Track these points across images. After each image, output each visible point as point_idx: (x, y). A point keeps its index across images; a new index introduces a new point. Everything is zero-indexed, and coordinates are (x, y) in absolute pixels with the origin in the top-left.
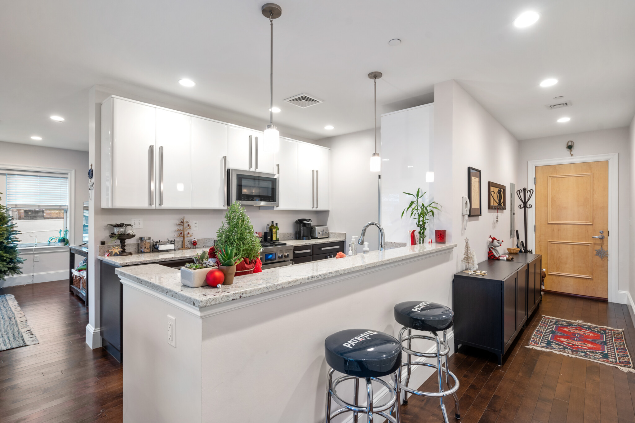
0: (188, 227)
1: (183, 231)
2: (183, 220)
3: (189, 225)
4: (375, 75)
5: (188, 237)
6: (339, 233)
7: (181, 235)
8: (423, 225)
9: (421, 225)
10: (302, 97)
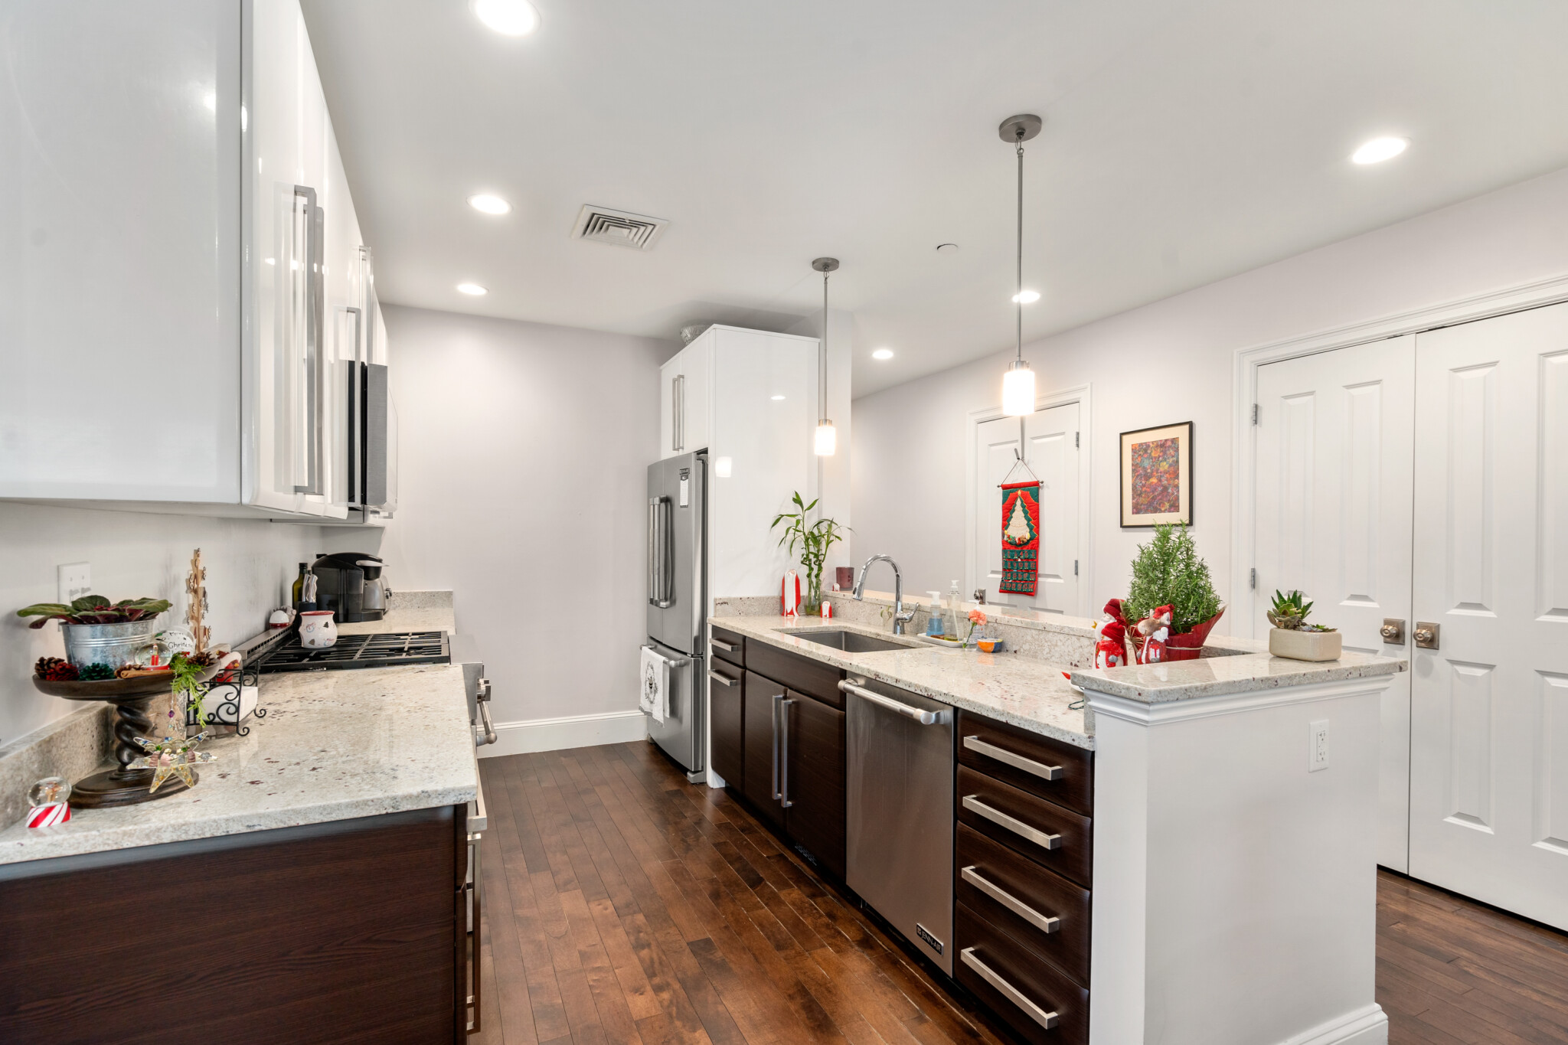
1: (198, 620)
2: (197, 567)
4: (826, 265)
6: (429, 593)
8: (813, 560)
9: (810, 560)
10: (644, 224)
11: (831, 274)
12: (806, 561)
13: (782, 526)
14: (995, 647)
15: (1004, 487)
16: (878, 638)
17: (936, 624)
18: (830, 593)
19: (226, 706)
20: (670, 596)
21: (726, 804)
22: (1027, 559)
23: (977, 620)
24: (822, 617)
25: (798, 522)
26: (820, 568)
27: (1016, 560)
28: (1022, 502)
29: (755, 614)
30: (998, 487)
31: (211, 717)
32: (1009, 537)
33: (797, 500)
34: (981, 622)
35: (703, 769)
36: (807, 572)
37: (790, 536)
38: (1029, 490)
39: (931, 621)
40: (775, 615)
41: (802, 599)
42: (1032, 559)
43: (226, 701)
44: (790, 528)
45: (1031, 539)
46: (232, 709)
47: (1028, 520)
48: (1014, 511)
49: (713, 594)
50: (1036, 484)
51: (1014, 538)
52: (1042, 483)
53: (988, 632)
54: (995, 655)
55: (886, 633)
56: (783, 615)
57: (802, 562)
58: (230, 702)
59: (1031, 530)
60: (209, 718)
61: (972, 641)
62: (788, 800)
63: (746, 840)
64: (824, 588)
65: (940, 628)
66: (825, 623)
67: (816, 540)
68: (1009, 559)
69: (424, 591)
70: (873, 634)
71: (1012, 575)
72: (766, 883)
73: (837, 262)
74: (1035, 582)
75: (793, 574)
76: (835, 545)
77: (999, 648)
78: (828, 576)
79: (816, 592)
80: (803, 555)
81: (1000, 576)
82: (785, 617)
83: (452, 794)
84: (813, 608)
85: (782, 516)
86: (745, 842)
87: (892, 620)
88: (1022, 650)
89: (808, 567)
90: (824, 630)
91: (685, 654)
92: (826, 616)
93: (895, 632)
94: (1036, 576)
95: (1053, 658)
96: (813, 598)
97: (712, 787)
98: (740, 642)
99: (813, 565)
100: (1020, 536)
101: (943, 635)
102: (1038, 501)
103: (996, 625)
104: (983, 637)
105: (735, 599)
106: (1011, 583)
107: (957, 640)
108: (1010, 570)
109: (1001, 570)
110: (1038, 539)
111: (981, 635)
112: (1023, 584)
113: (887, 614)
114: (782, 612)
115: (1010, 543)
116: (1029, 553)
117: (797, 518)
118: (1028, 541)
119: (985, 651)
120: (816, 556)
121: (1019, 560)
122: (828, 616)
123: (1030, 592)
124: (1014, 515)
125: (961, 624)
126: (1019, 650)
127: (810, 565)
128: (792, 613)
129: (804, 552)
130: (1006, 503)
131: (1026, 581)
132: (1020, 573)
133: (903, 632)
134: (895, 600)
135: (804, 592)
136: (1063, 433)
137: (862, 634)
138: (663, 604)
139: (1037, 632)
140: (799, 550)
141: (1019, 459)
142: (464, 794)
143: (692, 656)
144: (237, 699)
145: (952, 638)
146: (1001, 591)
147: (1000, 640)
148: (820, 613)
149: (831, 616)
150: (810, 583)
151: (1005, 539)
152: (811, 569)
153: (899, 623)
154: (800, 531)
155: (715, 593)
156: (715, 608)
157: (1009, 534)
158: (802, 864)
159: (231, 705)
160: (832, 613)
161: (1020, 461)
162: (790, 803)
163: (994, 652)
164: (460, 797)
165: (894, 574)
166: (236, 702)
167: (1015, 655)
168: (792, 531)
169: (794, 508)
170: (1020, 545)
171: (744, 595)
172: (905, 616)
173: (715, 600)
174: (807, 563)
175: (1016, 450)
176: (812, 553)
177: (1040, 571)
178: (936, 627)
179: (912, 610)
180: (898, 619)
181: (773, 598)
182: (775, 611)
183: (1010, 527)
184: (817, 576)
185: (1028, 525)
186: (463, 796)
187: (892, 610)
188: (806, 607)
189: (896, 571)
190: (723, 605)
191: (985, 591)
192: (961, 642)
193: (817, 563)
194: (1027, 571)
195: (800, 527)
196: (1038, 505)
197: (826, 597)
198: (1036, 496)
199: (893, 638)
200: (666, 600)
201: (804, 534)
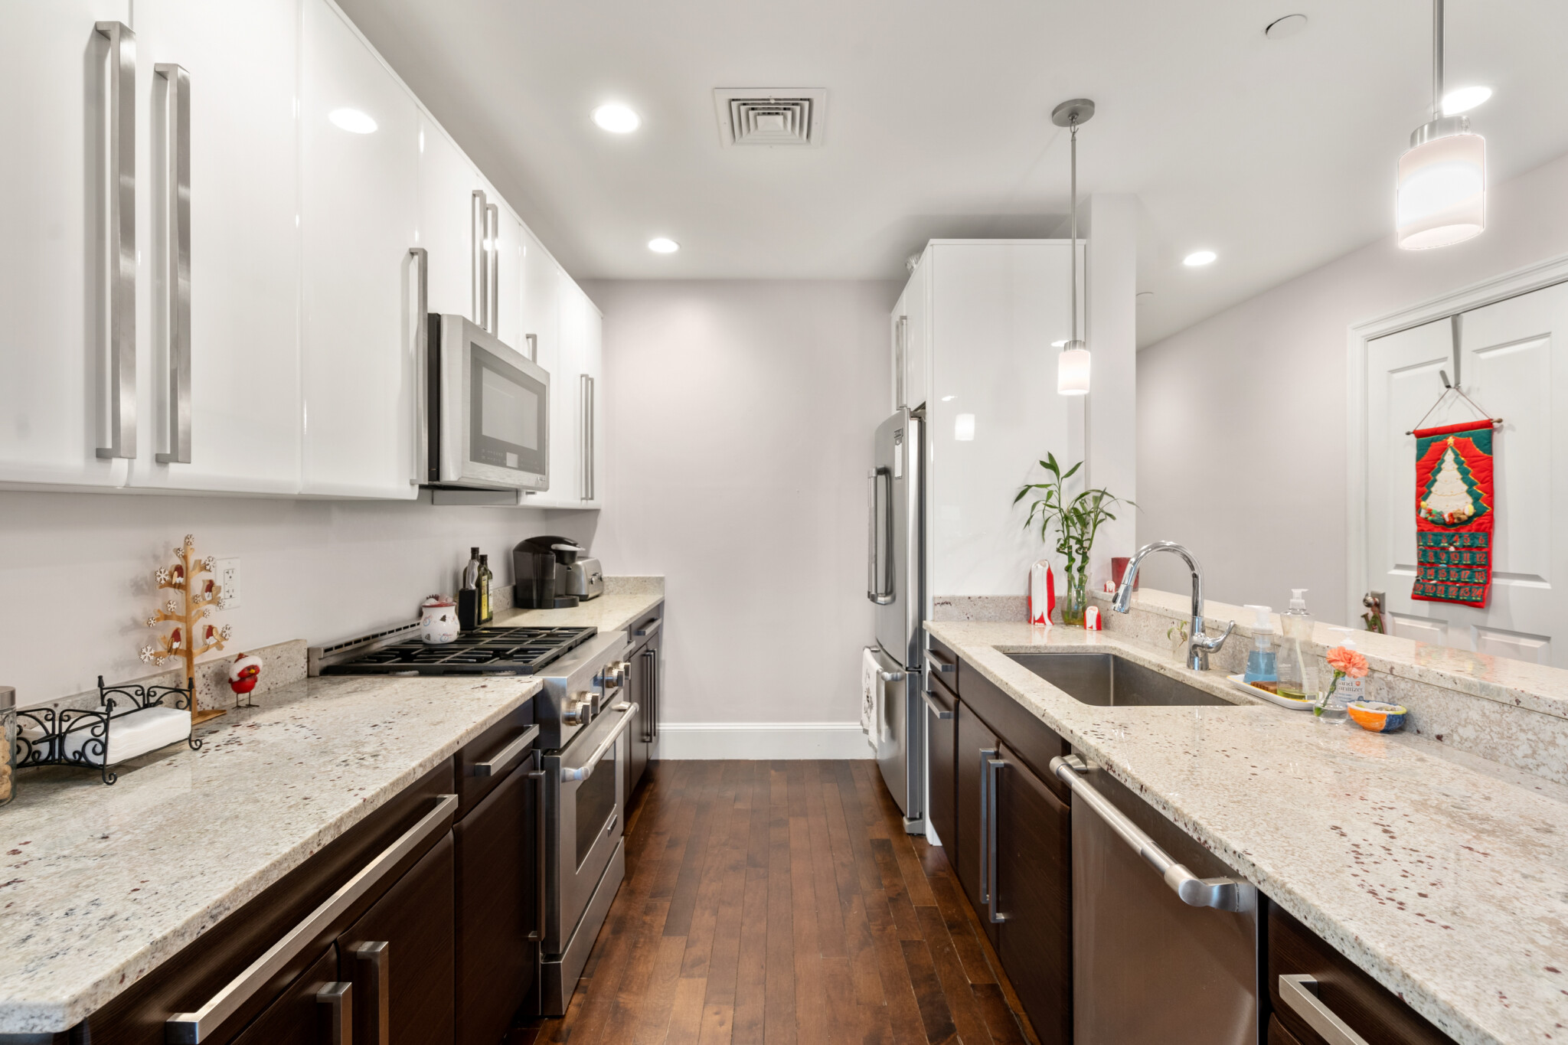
0: (208, 596)
1: (186, 619)
2: (185, 557)
3: (210, 586)
4: (1074, 113)
5: (207, 648)
6: (641, 578)
7: (176, 645)
8: (1075, 547)
9: (1070, 547)
10: (796, 102)
11: (1082, 128)
12: (1063, 548)
13: (1029, 499)
14: (1389, 723)
15: (1419, 434)
16: (1162, 672)
17: (1263, 663)
18: (1101, 594)
19: (93, 743)
20: (889, 591)
21: (941, 874)
22: (1469, 548)
23: (1345, 667)
24: (1085, 628)
25: (1050, 494)
26: (1085, 558)
27: (1444, 548)
28: (1456, 455)
29: (989, 620)
30: (1408, 434)
31: (77, 756)
32: (1430, 512)
33: (1051, 465)
34: (1354, 671)
35: (921, 816)
36: (1066, 563)
37: (1038, 516)
38: (1471, 435)
39: (1253, 655)
40: (1020, 621)
41: (1056, 600)
42: (1479, 548)
43: (92, 737)
44: (1037, 502)
45: (1475, 515)
46: (99, 749)
47: (1471, 484)
48: (1440, 470)
49: (933, 591)
50: (1488, 425)
51: (1441, 514)
52: (1500, 421)
53: (1372, 688)
54: (1388, 739)
55: (1173, 664)
56: (1030, 622)
57: (1058, 550)
58: (96, 738)
59: (1476, 499)
60: (75, 757)
61: (1335, 705)
62: (998, 912)
63: (950, 945)
64: (1092, 586)
65: (1270, 669)
66: (1088, 640)
67: (1082, 519)
68: (1431, 547)
69: (636, 576)
70: (1154, 665)
71: (1436, 572)
72: (955, 1038)
73: (1091, 104)
74: (1487, 584)
75: (1044, 566)
76: (1107, 525)
77: (1397, 726)
78: (1098, 570)
79: (1078, 592)
80: (1059, 540)
81: (1414, 574)
82: (1032, 626)
83: (17, 1015)
84: (1075, 615)
85: (1030, 487)
86: (948, 949)
87: (1186, 646)
88: (1456, 737)
89: (1066, 557)
90: (1078, 651)
91: (901, 665)
92: (1091, 627)
93: (1190, 664)
94: (1488, 574)
95: (1543, 770)
96: (1074, 601)
97: (931, 843)
98: (954, 659)
99: (1074, 555)
100: (1451, 511)
101: (1274, 683)
102: (1491, 453)
103: (1390, 678)
104: (1360, 699)
105: (961, 599)
106: (1435, 585)
107: (1302, 697)
108: (1432, 564)
109: (1414, 562)
110: (1491, 515)
111: (1355, 695)
112: (1460, 588)
113: (1178, 636)
114: (1029, 619)
115: (1433, 522)
116: (1473, 537)
117: (1050, 488)
118: (1470, 518)
119: (1364, 728)
120: (1079, 541)
121: (1452, 549)
122: (1095, 628)
123: (1477, 601)
124: (1439, 477)
125: (1313, 670)
126: (1450, 735)
127: (1069, 554)
128: (1041, 620)
129: (1061, 535)
130: (1424, 458)
131: (1466, 583)
132: (1454, 570)
133: (1205, 667)
134: (1190, 612)
135: (1061, 590)
136: (1547, 335)
137: (1138, 662)
138: (881, 599)
139: (1497, 707)
140: (1054, 536)
141: (1448, 387)
142: (39, 1017)
143: (907, 669)
144: (104, 735)
145: (1294, 691)
146: (1414, 597)
147: (1400, 710)
148: (1083, 623)
149: (1099, 628)
150: (1070, 580)
151: (1423, 514)
152: (1072, 560)
153: (1198, 654)
154: (1055, 507)
155: (935, 589)
156: (934, 609)
157: (1430, 507)
158: (1022, 1013)
159: (97, 743)
160: (1101, 624)
161: (1451, 391)
162: (1001, 917)
163: (1386, 731)
164: (31, 1022)
165: (1190, 573)
166: (103, 738)
167: (1438, 743)
168: (1040, 506)
169: (1046, 476)
170: (1453, 524)
171: (974, 593)
172: (1209, 641)
173: (934, 598)
174: (1066, 550)
175: (1443, 374)
176: (1073, 537)
177: (1497, 566)
178: (1263, 666)
179: (1222, 632)
180: (1195, 646)
181: (1016, 598)
182: (1019, 617)
183: (1431, 497)
184: (1081, 569)
185: (1470, 492)
186: (36, 1021)
187: (1187, 630)
188: (1063, 613)
189: (1192, 568)
190: (944, 606)
191: (1383, 595)
192: (1312, 702)
193: (1081, 552)
194: (1469, 567)
195: (1053, 501)
196: (1491, 459)
197: (1094, 600)
198: (1487, 445)
199: (1184, 676)
200: (887, 594)
201: (1061, 510)
